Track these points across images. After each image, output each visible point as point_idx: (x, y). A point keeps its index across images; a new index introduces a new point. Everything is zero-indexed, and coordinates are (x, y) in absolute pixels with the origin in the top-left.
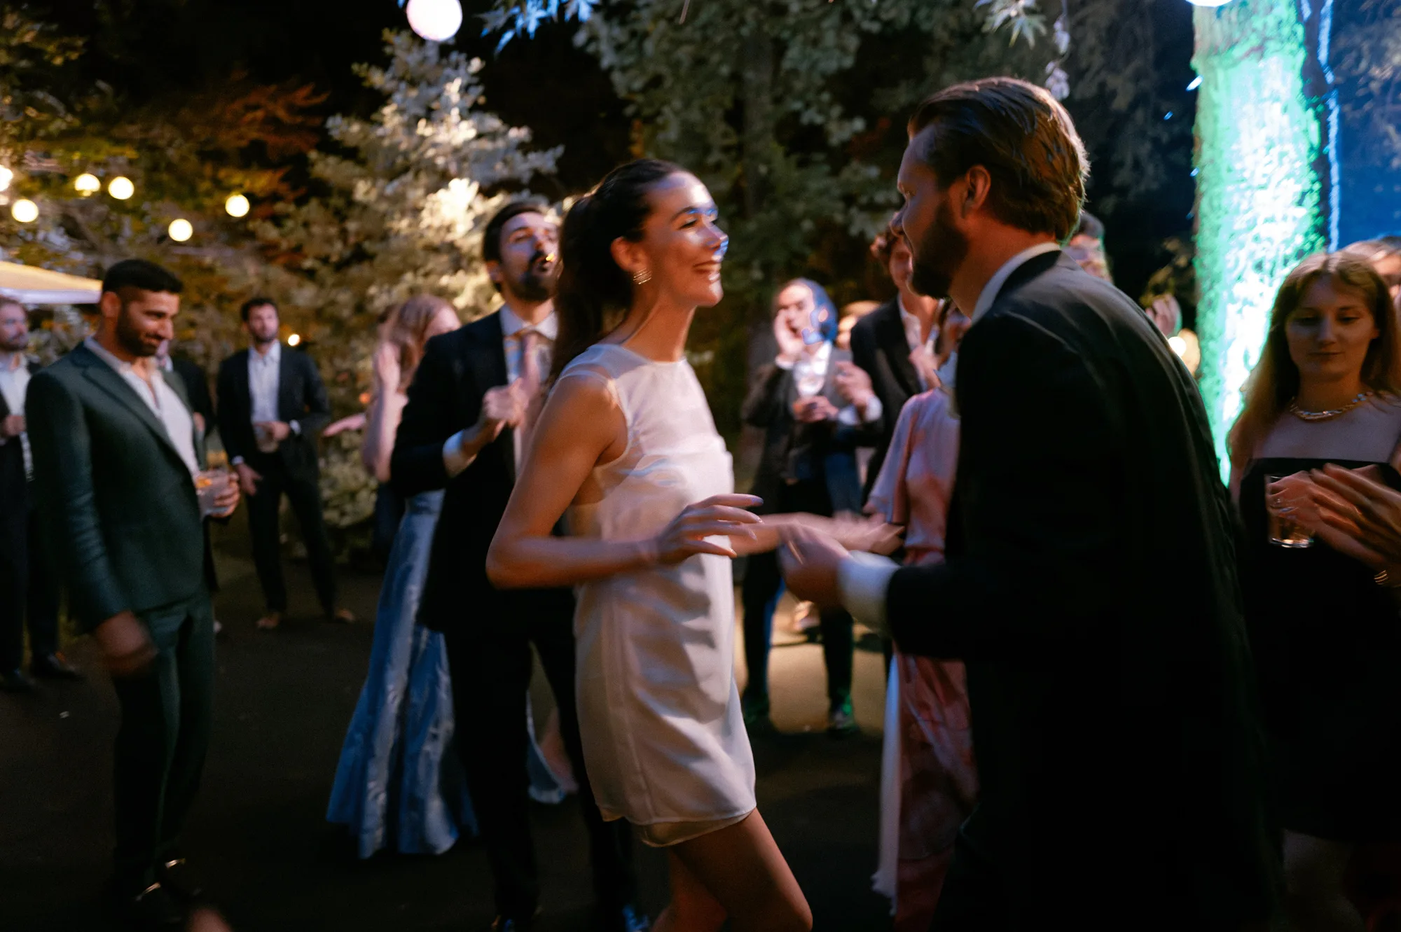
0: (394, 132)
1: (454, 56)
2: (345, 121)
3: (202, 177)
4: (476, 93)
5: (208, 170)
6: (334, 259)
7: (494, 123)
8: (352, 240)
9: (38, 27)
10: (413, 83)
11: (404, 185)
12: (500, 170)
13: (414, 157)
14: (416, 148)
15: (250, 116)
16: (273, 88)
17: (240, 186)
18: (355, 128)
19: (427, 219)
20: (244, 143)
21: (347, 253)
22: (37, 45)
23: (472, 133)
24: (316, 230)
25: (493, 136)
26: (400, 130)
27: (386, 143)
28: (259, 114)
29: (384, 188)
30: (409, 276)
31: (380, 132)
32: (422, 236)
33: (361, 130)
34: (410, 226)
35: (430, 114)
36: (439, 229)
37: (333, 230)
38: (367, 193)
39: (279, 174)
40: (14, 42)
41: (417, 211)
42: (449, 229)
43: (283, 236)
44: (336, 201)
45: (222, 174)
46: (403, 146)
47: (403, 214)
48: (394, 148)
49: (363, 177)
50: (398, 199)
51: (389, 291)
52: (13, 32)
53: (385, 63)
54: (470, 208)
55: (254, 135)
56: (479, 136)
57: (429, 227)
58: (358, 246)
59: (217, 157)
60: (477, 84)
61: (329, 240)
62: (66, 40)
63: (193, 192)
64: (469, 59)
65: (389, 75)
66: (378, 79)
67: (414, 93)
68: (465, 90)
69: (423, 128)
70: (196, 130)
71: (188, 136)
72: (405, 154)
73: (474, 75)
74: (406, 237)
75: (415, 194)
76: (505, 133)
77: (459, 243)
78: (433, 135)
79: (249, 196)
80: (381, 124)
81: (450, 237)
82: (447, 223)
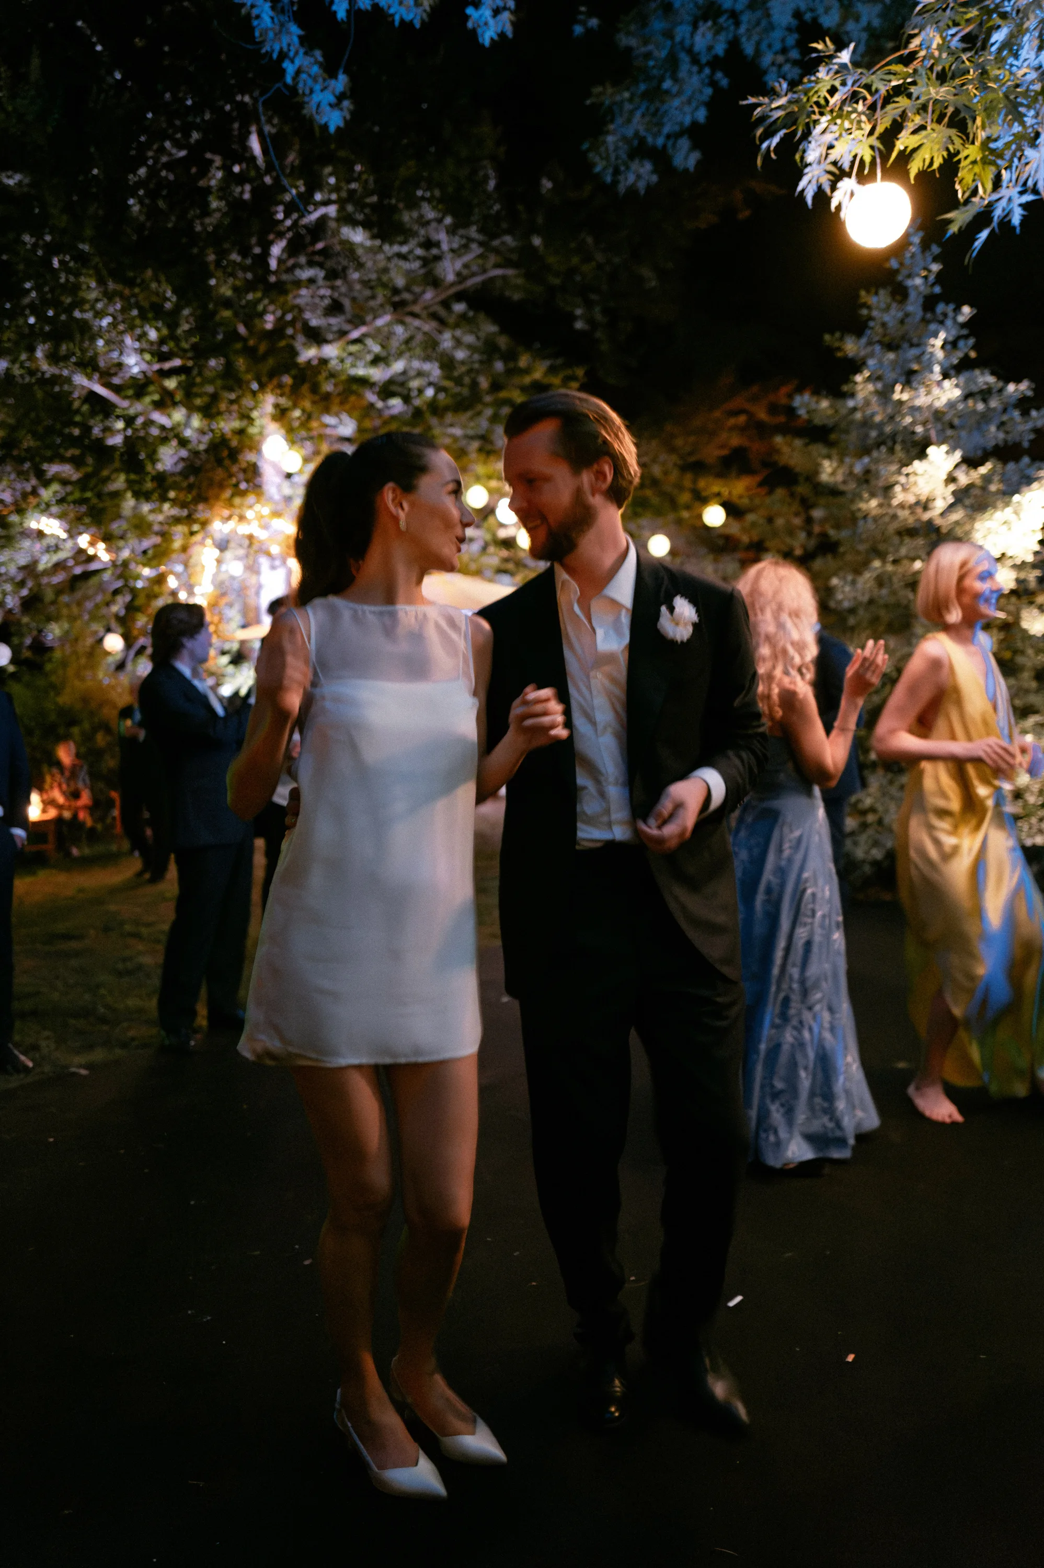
0: (867, 403)
1: (940, 308)
2: (814, 399)
3: (681, 488)
4: (967, 348)
5: (687, 481)
6: (798, 552)
7: (986, 379)
8: (817, 529)
9: (547, 363)
10: (891, 346)
11: (877, 461)
12: (993, 435)
13: (888, 429)
14: (892, 418)
15: (732, 421)
16: (755, 389)
17: (718, 494)
18: (825, 404)
19: (899, 496)
20: (725, 452)
21: (812, 543)
22: (546, 381)
23: (957, 393)
24: (780, 522)
25: (985, 394)
26: (874, 399)
27: (858, 416)
28: (742, 419)
29: (851, 466)
30: (877, 564)
31: (851, 403)
32: (894, 517)
33: (831, 406)
34: (880, 505)
35: (909, 378)
36: (912, 507)
37: (797, 521)
38: (833, 473)
39: (758, 478)
40: (527, 380)
41: (888, 490)
42: (926, 505)
43: (744, 530)
44: (802, 489)
45: (702, 484)
46: (878, 419)
47: (873, 495)
48: (867, 423)
49: (829, 457)
50: (867, 478)
51: (853, 583)
52: (527, 371)
53: (858, 328)
54: (951, 479)
55: (735, 441)
56: (967, 396)
57: (902, 506)
58: (824, 535)
59: (697, 468)
60: (966, 337)
61: (791, 532)
62: (569, 372)
63: (674, 505)
64: (957, 310)
65: (864, 340)
66: (851, 347)
67: (891, 356)
68: (950, 345)
69: (900, 394)
70: (679, 442)
71: (672, 450)
72: (880, 426)
73: (963, 325)
74: (876, 519)
75: (887, 470)
76: (1001, 391)
77: (938, 522)
78: (910, 399)
79: (727, 505)
80: (852, 395)
81: (926, 516)
82: (923, 498)
